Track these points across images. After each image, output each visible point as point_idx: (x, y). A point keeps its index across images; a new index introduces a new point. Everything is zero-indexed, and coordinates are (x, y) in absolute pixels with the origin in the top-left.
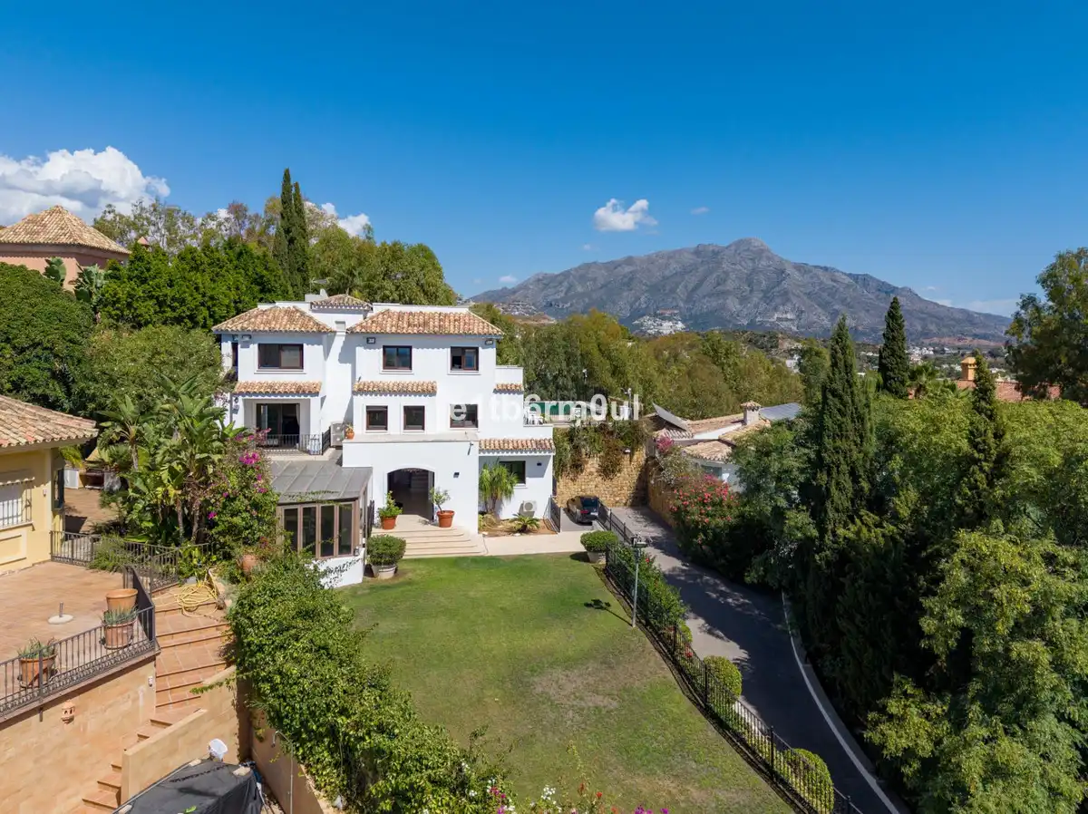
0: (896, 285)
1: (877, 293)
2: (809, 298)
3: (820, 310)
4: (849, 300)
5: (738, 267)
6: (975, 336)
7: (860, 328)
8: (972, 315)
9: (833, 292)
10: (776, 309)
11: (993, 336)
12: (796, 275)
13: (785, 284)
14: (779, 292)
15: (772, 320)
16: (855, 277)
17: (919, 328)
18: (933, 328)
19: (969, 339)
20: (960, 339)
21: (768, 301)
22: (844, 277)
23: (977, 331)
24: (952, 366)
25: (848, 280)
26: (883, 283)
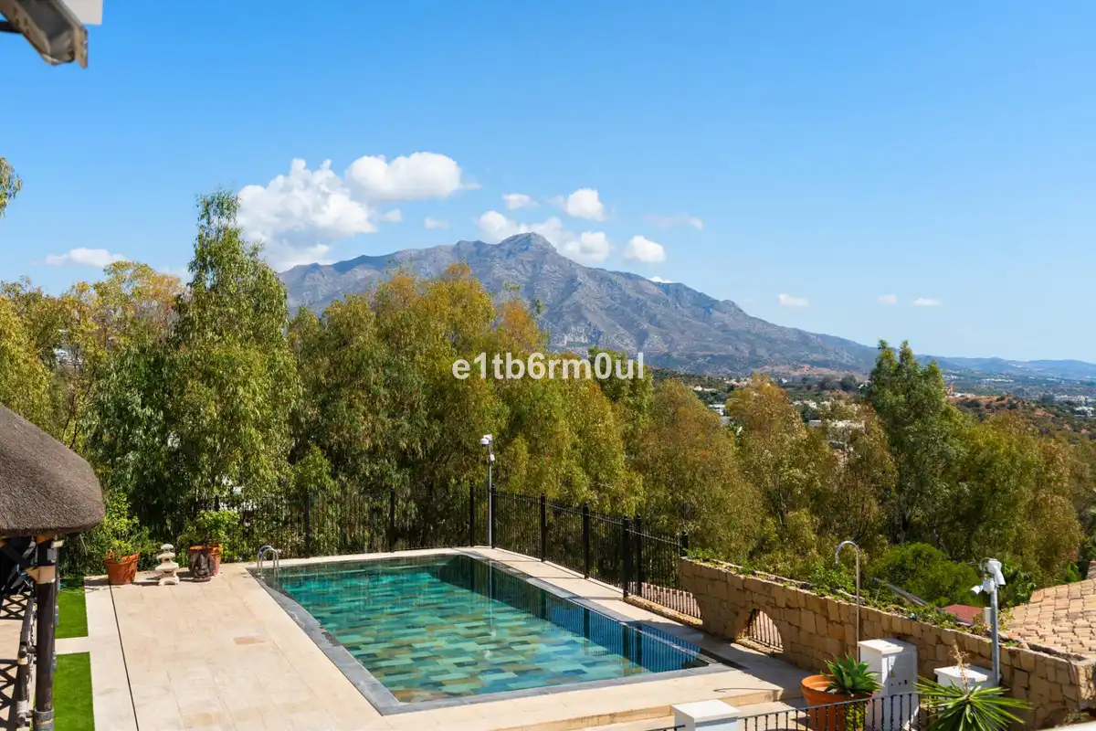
0: (716, 298)
1: (693, 308)
2: (608, 315)
3: (622, 331)
4: (659, 317)
5: (514, 273)
6: (813, 364)
7: (675, 355)
8: (808, 337)
9: (639, 306)
10: (565, 330)
11: (834, 363)
12: (591, 284)
13: (576, 296)
14: (569, 307)
15: (561, 345)
16: (665, 288)
17: (747, 354)
18: (762, 352)
19: (807, 366)
20: (795, 369)
21: (555, 320)
22: (652, 287)
23: (815, 357)
24: (805, 402)
25: (656, 291)
26: (700, 294)
